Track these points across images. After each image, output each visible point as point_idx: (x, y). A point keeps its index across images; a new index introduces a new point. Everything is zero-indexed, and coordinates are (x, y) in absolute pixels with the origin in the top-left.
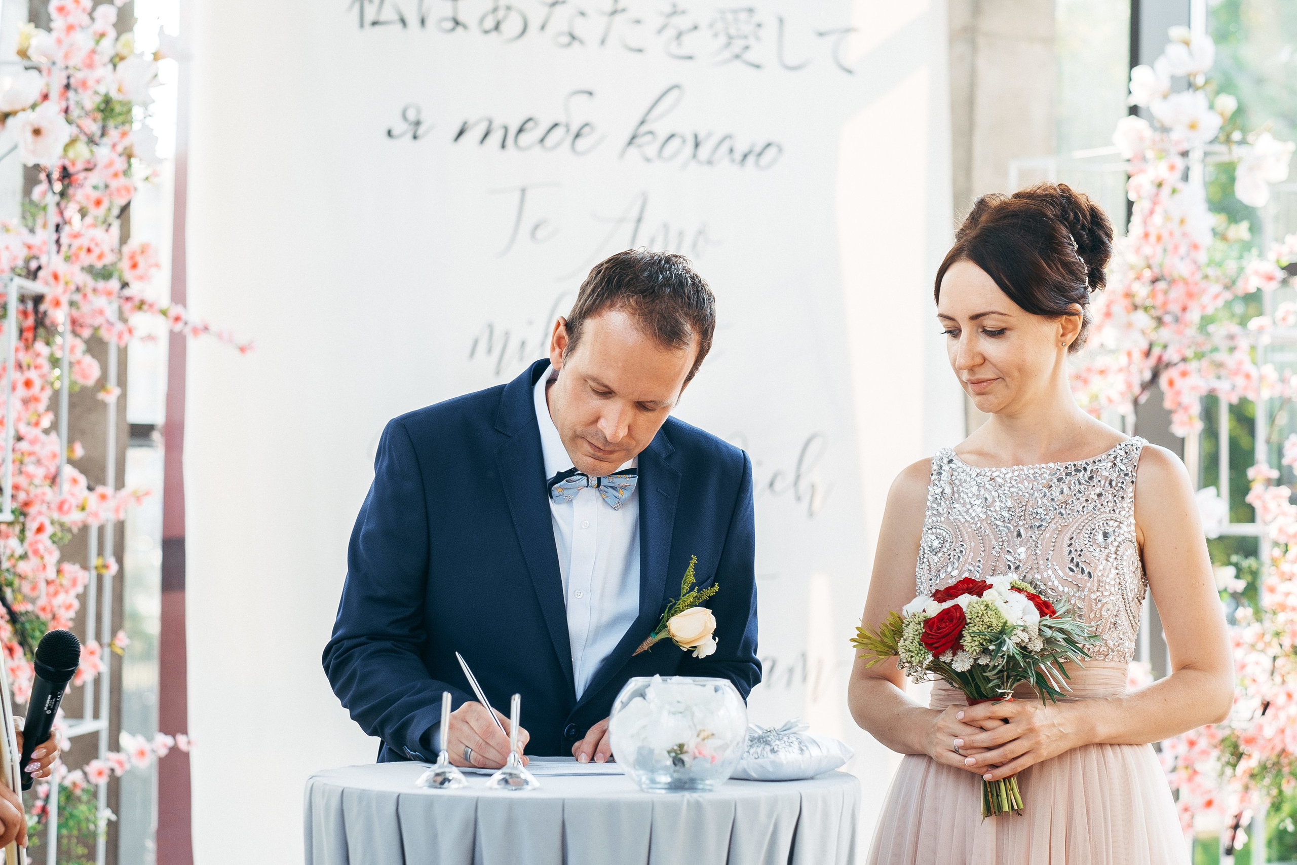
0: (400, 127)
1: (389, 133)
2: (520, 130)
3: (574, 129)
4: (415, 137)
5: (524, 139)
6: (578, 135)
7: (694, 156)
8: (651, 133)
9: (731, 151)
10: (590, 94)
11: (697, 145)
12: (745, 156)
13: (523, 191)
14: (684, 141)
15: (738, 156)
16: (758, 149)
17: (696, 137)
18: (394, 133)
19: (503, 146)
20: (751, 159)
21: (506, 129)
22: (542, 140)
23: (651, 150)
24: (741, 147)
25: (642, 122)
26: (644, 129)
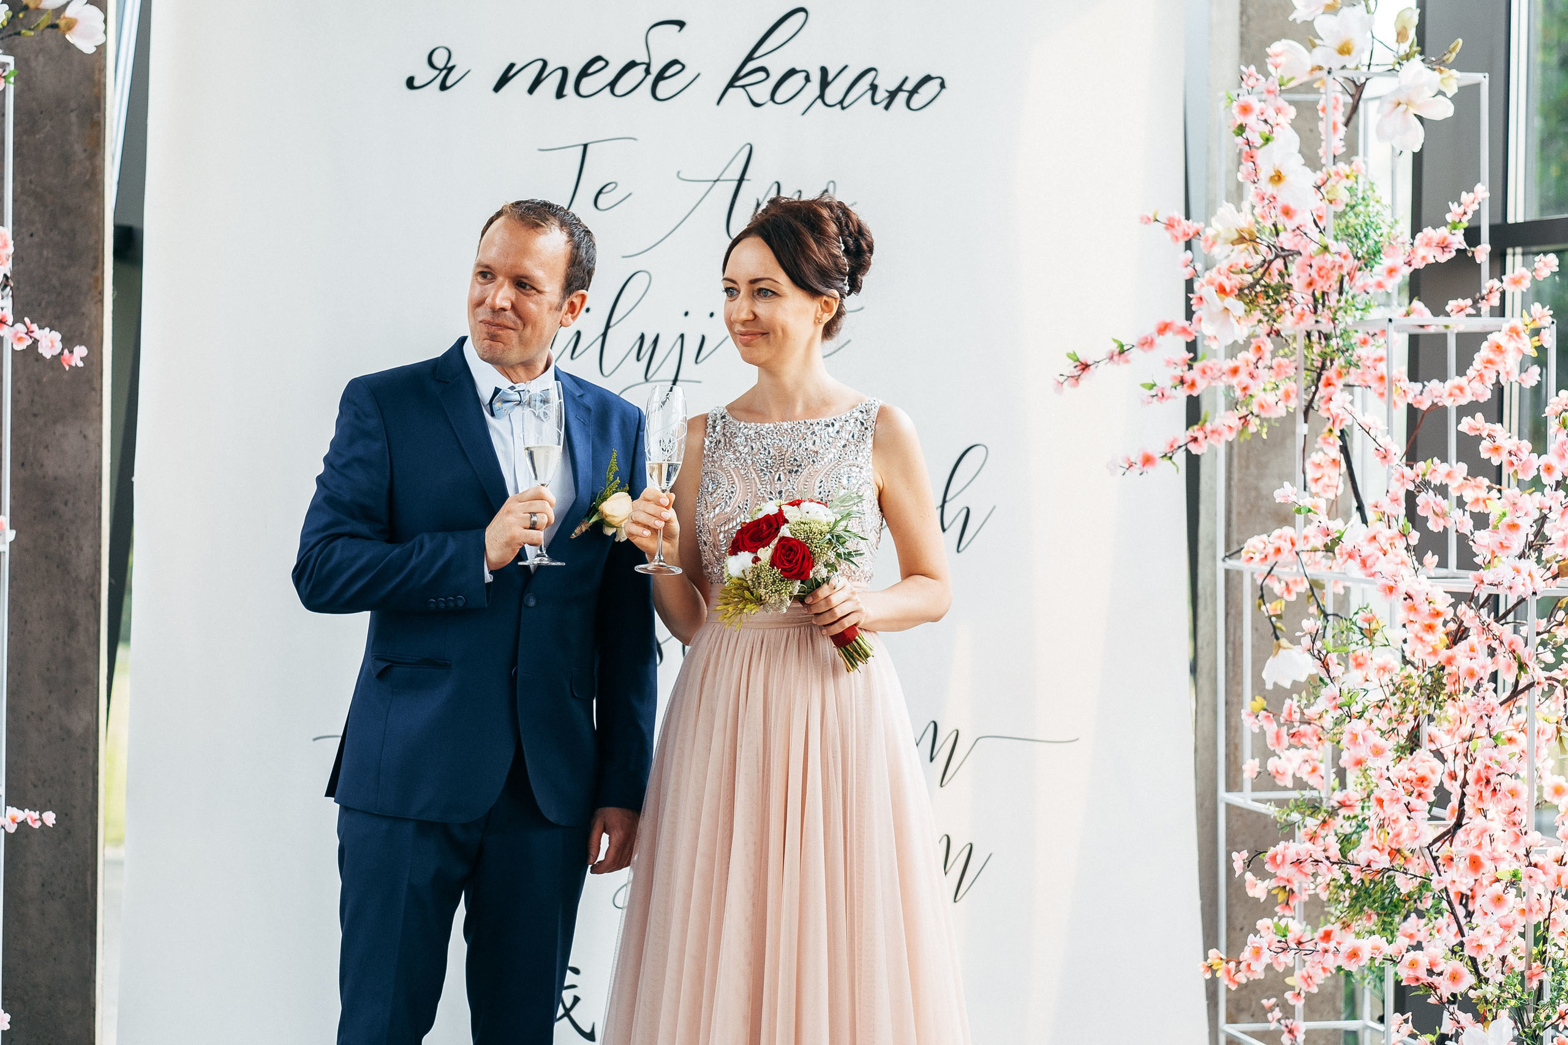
0: (423, 74)
1: (410, 83)
2: (584, 73)
3: (655, 70)
4: (443, 87)
5: (587, 85)
6: (660, 77)
7: (822, 96)
8: (763, 69)
9: (874, 88)
10: (681, 24)
11: (825, 83)
12: (893, 95)
13: (585, 146)
14: (807, 79)
15: (881, 95)
16: (909, 86)
17: (824, 71)
18: (416, 83)
19: (560, 94)
20: (902, 97)
21: (565, 71)
22: (612, 85)
23: (761, 92)
24: (887, 84)
25: (750, 58)
26: (751, 66)
